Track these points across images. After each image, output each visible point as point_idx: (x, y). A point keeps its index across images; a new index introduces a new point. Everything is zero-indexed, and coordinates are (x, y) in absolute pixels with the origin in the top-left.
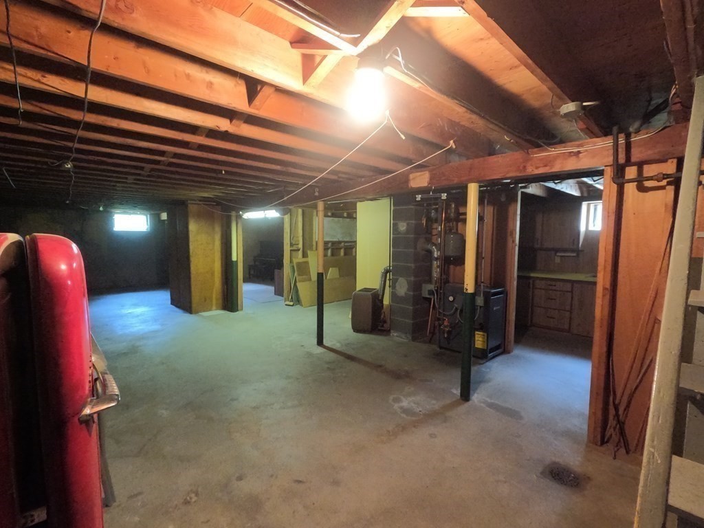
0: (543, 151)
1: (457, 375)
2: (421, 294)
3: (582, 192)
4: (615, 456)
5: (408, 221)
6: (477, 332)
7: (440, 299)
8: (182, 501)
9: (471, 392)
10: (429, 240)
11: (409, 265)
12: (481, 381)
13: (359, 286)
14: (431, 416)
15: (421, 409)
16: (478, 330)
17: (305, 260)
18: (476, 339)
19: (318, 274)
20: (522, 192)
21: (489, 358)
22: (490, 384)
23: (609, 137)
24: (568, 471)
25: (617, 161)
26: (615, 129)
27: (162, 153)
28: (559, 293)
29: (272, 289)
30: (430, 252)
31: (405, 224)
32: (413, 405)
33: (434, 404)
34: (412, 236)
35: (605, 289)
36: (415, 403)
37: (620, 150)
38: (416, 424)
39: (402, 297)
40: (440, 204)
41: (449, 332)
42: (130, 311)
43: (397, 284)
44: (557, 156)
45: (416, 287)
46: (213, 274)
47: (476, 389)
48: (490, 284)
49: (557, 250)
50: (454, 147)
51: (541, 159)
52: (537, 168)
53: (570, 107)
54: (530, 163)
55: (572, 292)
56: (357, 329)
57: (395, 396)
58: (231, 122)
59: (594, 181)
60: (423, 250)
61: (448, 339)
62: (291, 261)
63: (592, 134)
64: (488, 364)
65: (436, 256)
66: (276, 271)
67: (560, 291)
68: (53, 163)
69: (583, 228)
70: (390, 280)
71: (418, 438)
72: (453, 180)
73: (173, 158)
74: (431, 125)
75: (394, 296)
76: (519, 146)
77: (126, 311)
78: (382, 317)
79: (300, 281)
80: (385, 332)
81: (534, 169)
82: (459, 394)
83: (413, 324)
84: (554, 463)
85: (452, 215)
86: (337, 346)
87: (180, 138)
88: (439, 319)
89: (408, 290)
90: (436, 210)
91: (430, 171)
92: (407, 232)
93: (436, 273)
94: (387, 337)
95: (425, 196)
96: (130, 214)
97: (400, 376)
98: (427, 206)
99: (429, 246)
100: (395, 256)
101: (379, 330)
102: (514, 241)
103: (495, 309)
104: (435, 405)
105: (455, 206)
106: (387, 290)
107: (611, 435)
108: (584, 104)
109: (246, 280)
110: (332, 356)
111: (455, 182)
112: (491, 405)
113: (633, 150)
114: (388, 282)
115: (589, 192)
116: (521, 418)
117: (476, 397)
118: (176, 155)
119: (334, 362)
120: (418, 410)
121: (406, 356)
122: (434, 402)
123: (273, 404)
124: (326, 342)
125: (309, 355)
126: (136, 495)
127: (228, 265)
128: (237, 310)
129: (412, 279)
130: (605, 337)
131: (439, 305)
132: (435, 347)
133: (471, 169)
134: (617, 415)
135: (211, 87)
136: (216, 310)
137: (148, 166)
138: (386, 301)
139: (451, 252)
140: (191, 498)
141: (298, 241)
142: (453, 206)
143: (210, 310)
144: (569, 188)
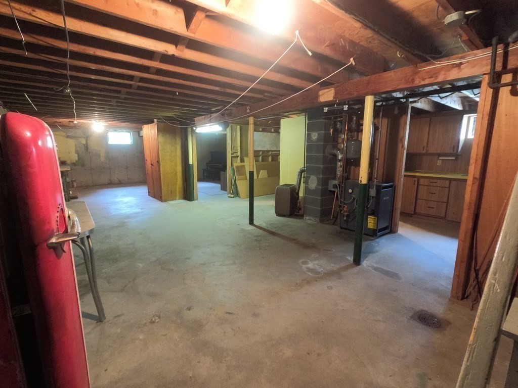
0: (430, 65)
1: (351, 247)
2: (328, 188)
3: (464, 106)
4: (473, 307)
5: (318, 132)
6: (369, 217)
7: (342, 191)
8: (149, 321)
9: (362, 259)
10: (335, 147)
11: (319, 166)
12: (371, 252)
13: (282, 182)
14: (330, 275)
15: (322, 269)
16: (371, 215)
17: (242, 164)
18: (369, 221)
19: (250, 172)
20: (412, 108)
21: (378, 236)
22: (378, 254)
23: (489, 48)
24: (432, 317)
25: (494, 68)
26: (494, 41)
27: (131, 78)
28: (438, 188)
29: (219, 186)
30: (335, 156)
31: (316, 134)
32: (316, 266)
33: (332, 267)
34: (322, 143)
35: (474, 178)
36: (318, 265)
37: (498, 59)
38: (318, 279)
39: (313, 190)
40: (344, 117)
41: (348, 216)
42: (121, 199)
43: (309, 181)
44: (442, 68)
45: (324, 182)
46: (176, 174)
47: (366, 257)
48: (383, 180)
49: (439, 155)
50: (354, 63)
51: (428, 72)
52: (424, 80)
53: (454, 16)
54: (418, 75)
55: (449, 187)
56: (279, 213)
57: (303, 260)
58: (176, 47)
59: (475, 95)
60: (330, 154)
61: (347, 221)
62: (232, 165)
63: (474, 46)
64: (377, 240)
65: (340, 158)
66: (222, 173)
67: (439, 187)
68: (57, 89)
69: (462, 137)
70: (304, 177)
71: (318, 289)
72: (354, 94)
73: (139, 82)
74: (334, 44)
75: (307, 190)
76: (409, 61)
77: (117, 200)
78: (298, 205)
79: (238, 180)
80: (301, 216)
81: (421, 81)
82: (352, 260)
83: (321, 210)
84: (422, 311)
85: (354, 126)
86: (264, 225)
87: (141, 63)
88: (340, 206)
89: (318, 184)
90: (341, 122)
91: (335, 88)
92: (318, 140)
93: (339, 171)
94: (302, 220)
95: (331, 108)
96: (119, 132)
97: (308, 247)
98: (334, 119)
99: (335, 151)
100: (309, 159)
101: (296, 215)
102: (403, 146)
103: (384, 199)
104: (334, 267)
105: (356, 118)
106: (302, 185)
107: (470, 293)
108: (467, 13)
109: (200, 180)
110: (260, 232)
111: (355, 95)
112: (376, 269)
113: (510, 58)
114: (302, 179)
115: (470, 106)
116: (399, 278)
117: (365, 263)
118: (142, 80)
119: (260, 236)
120: (320, 270)
121: (314, 233)
122: (333, 265)
123: (215, 262)
124: (255, 222)
125: (243, 230)
126: (119, 316)
127: (186, 167)
128: (194, 200)
129: (321, 176)
130: (471, 217)
131: (341, 196)
132: (337, 228)
133: (368, 84)
134: (477, 277)
135: (156, 14)
136: (179, 199)
137: (124, 90)
138: (301, 194)
139: (351, 155)
140: (155, 320)
141: (237, 150)
142: (355, 118)
143: (175, 199)
144: (453, 102)
